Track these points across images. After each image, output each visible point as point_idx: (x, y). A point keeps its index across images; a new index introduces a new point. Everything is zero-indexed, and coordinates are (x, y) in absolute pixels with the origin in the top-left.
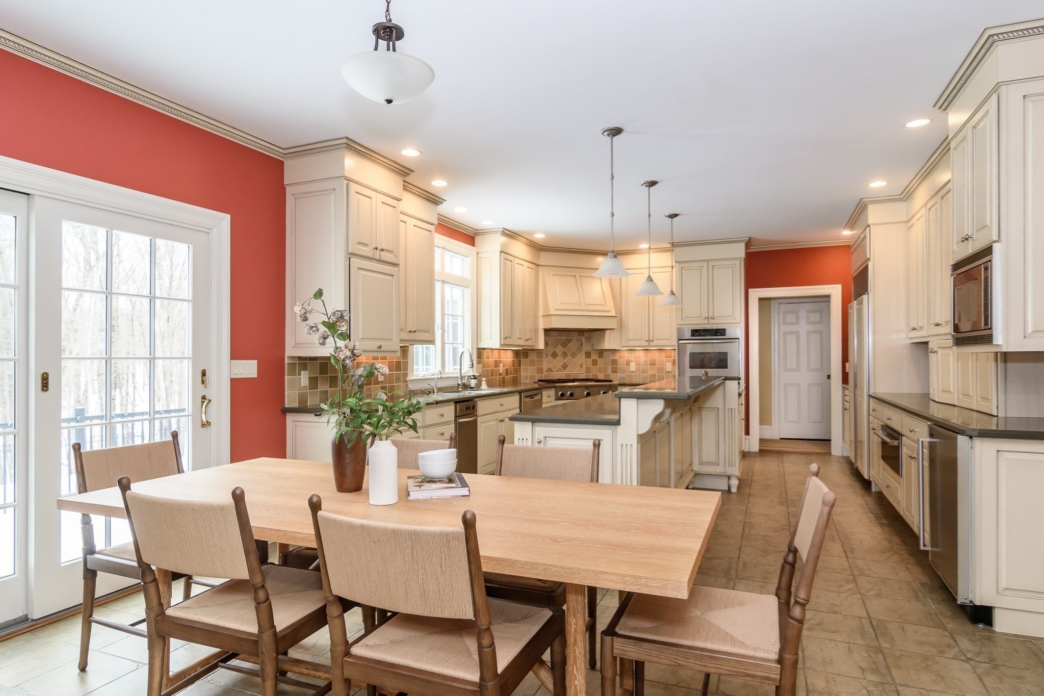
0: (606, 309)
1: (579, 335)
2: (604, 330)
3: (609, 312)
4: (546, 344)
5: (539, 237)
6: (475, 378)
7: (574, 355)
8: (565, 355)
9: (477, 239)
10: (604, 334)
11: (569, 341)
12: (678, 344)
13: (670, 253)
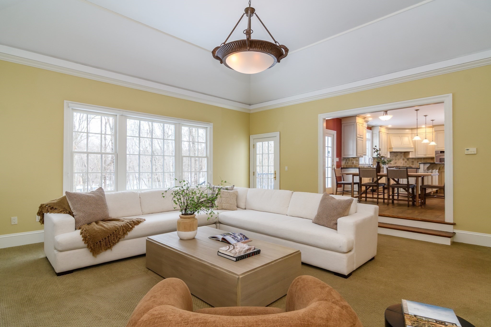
0: (410, 145)
1: (400, 154)
2: (409, 152)
3: (411, 146)
4: (390, 156)
5: (390, 126)
6: (372, 165)
7: (399, 160)
8: (396, 160)
9: (372, 128)
10: (409, 154)
11: (397, 155)
12: (436, 156)
13: (432, 128)
